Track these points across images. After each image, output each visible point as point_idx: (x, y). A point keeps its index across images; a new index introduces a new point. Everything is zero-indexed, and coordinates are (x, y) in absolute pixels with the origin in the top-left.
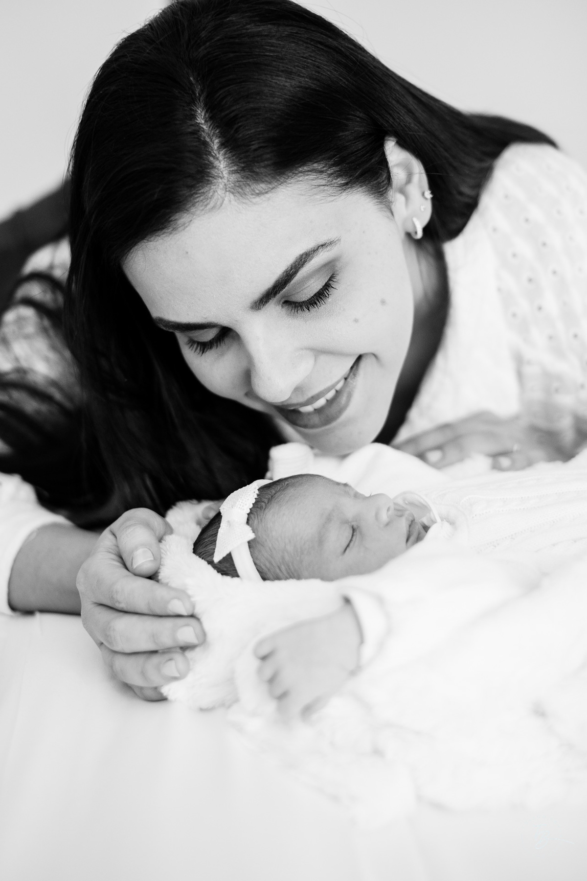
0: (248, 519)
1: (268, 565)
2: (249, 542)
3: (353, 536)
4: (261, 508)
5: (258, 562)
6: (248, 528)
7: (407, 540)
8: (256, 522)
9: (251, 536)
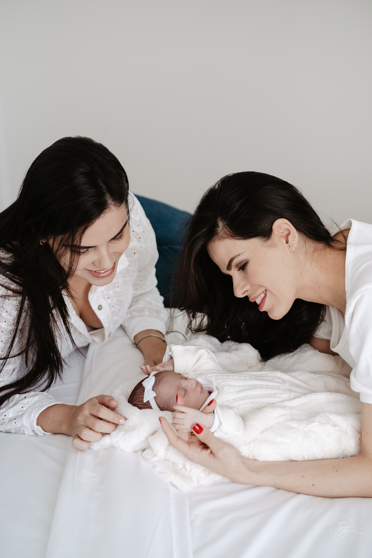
0: (153, 388)
1: (160, 403)
2: (154, 397)
3: (185, 393)
4: (157, 384)
5: (157, 402)
6: (153, 392)
7: (201, 393)
8: (156, 389)
9: (155, 395)
